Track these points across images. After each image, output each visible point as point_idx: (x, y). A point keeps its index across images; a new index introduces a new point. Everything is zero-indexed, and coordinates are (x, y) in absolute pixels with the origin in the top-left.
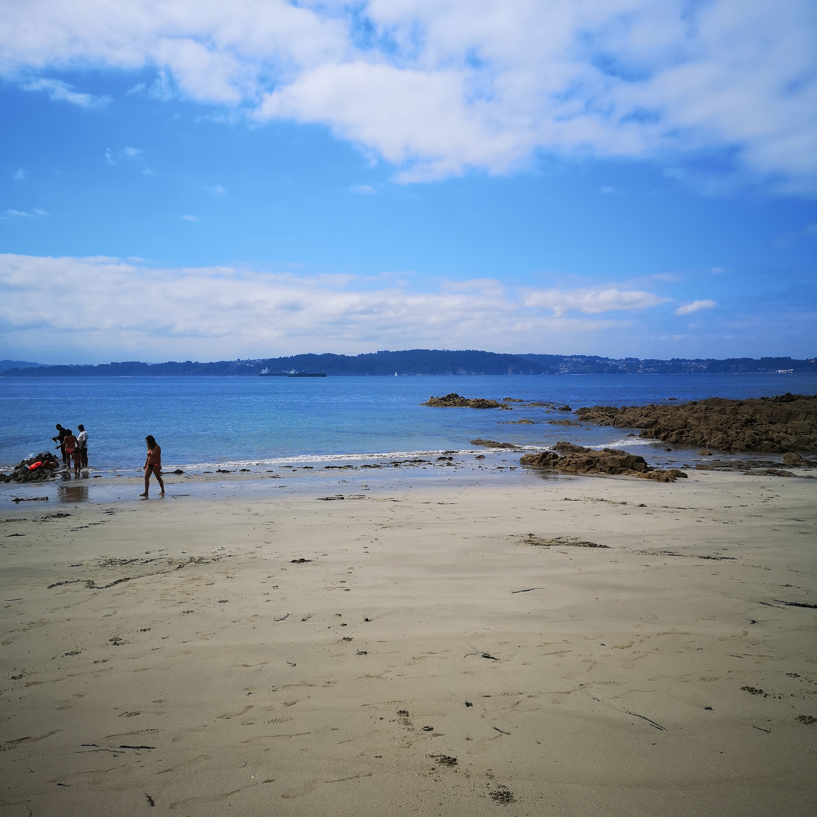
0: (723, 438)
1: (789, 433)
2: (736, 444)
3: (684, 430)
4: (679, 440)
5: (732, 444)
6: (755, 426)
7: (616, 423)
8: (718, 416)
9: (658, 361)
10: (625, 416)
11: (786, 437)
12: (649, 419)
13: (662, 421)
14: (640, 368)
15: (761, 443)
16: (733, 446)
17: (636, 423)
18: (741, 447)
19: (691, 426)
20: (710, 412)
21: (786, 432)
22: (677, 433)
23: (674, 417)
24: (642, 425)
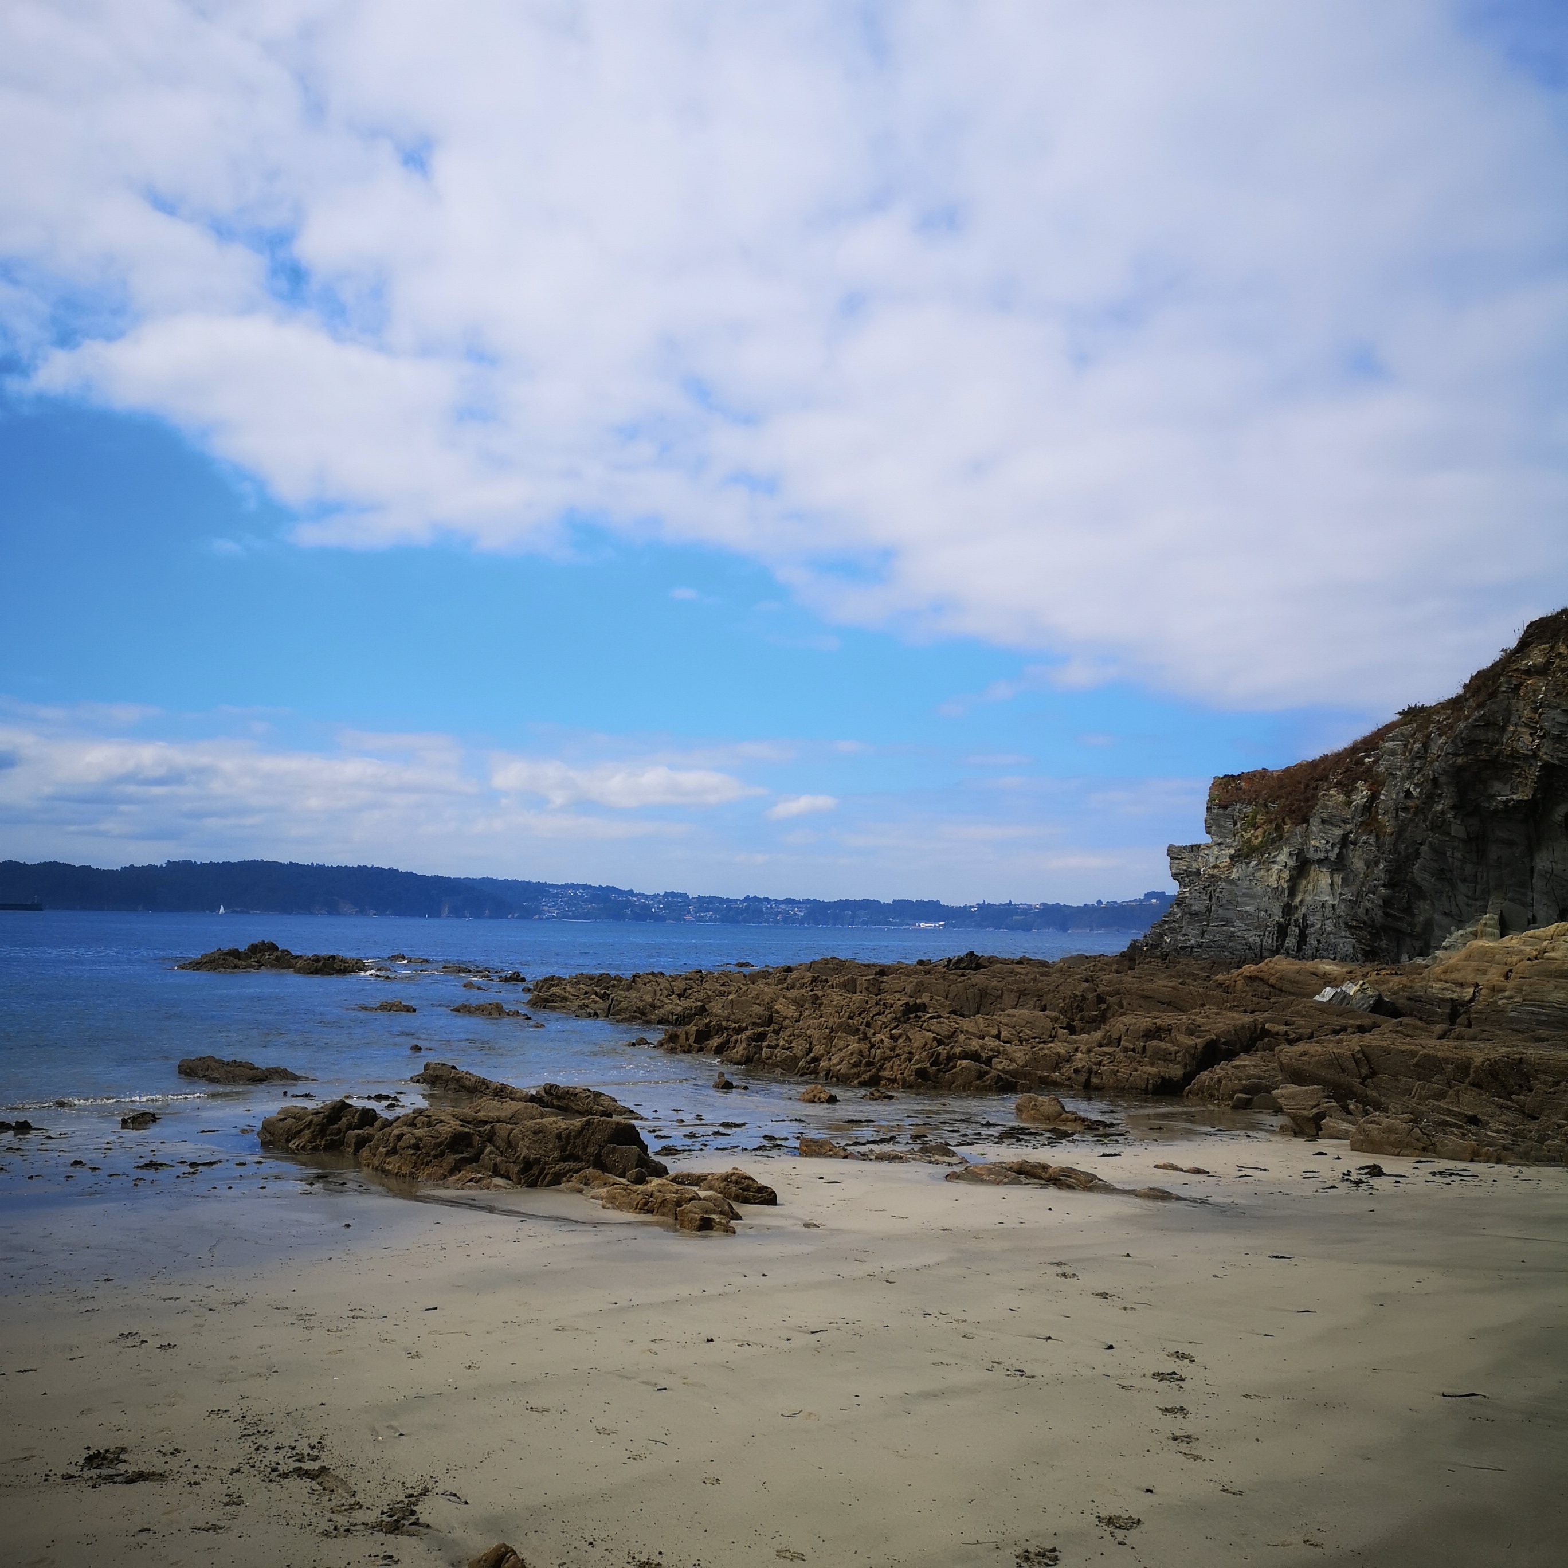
0: (860, 1052)
1: (1006, 1039)
2: (892, 1067)
3: (767, 1029)
4: (753, 1056)
5: (881, 1068)
6: (924, 1021)
7: (611, 1012)
8: (841, 995)
9: (721, 900)
10: (633, 994)
11: (1002, 1049)
12: (686, 1003)
13: (716, 1007)
14: (689, 912)
15: (951, 1064)
16: (886, 1074)
17: (656, 1011)
18: (905, 1075)
19: (781, 1019)
20: (823, 987)
21: (998, 1037)
22: (748, 1037)
23: (743, 998)
24: (670, 1017)
